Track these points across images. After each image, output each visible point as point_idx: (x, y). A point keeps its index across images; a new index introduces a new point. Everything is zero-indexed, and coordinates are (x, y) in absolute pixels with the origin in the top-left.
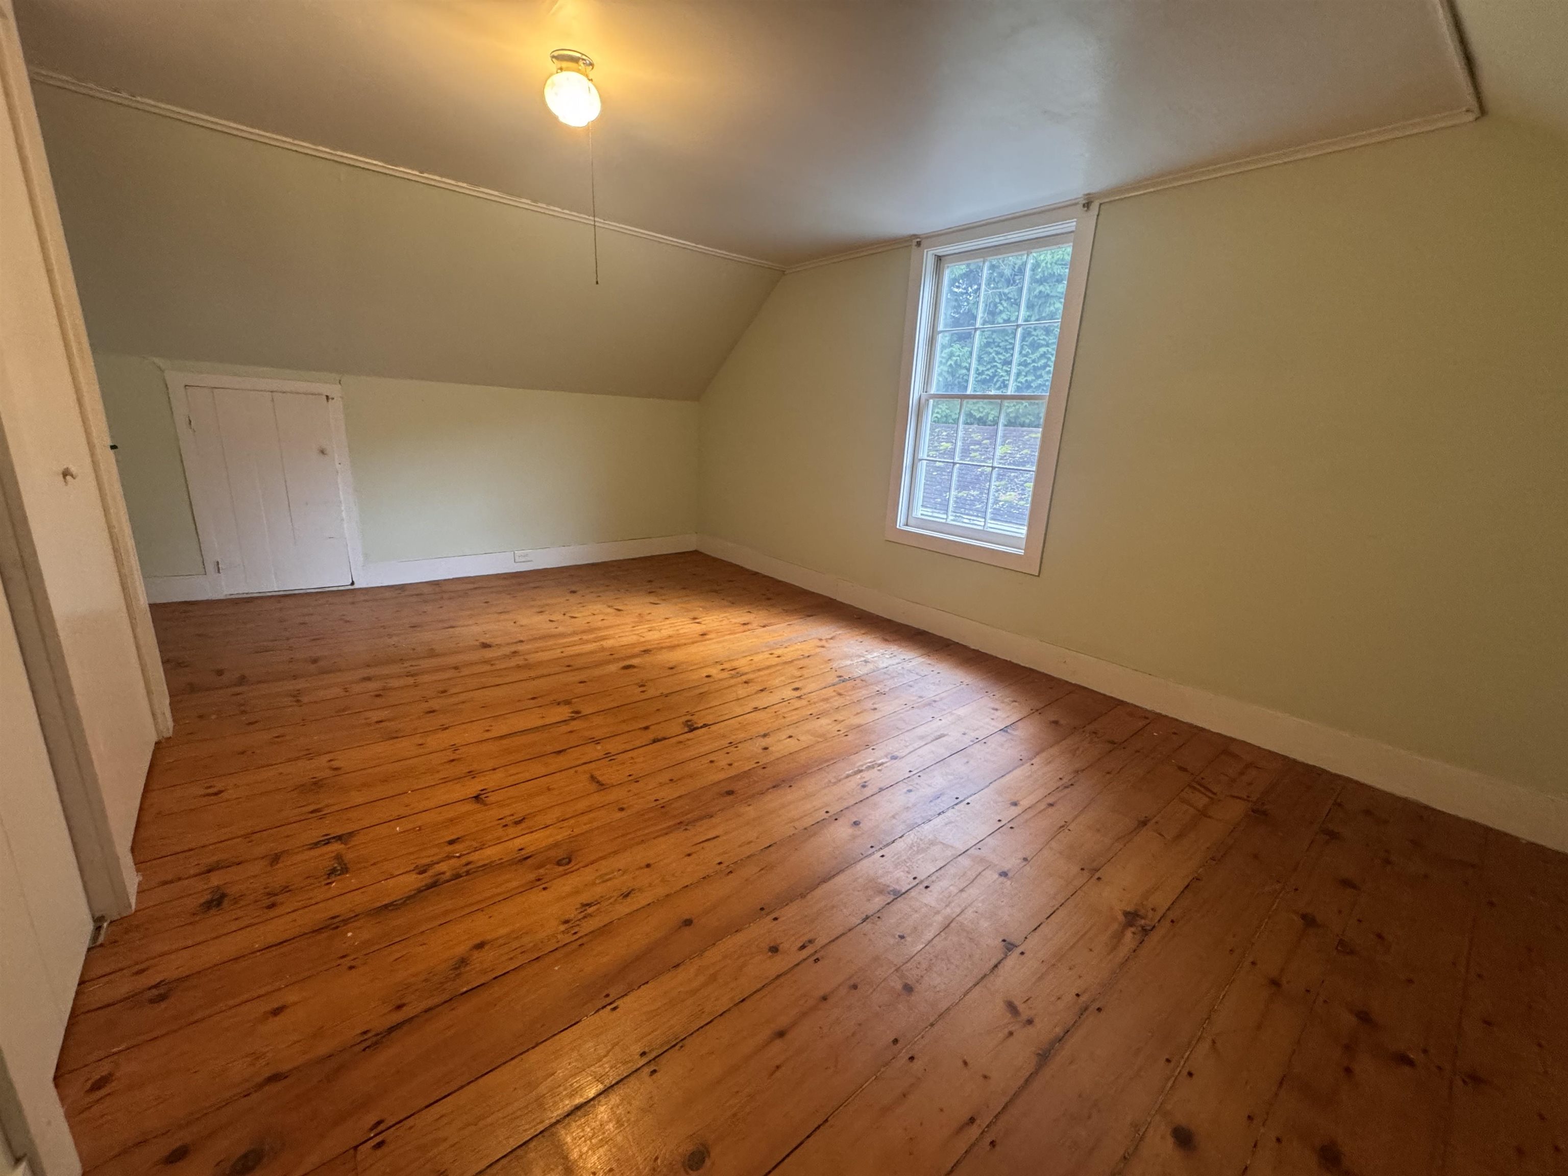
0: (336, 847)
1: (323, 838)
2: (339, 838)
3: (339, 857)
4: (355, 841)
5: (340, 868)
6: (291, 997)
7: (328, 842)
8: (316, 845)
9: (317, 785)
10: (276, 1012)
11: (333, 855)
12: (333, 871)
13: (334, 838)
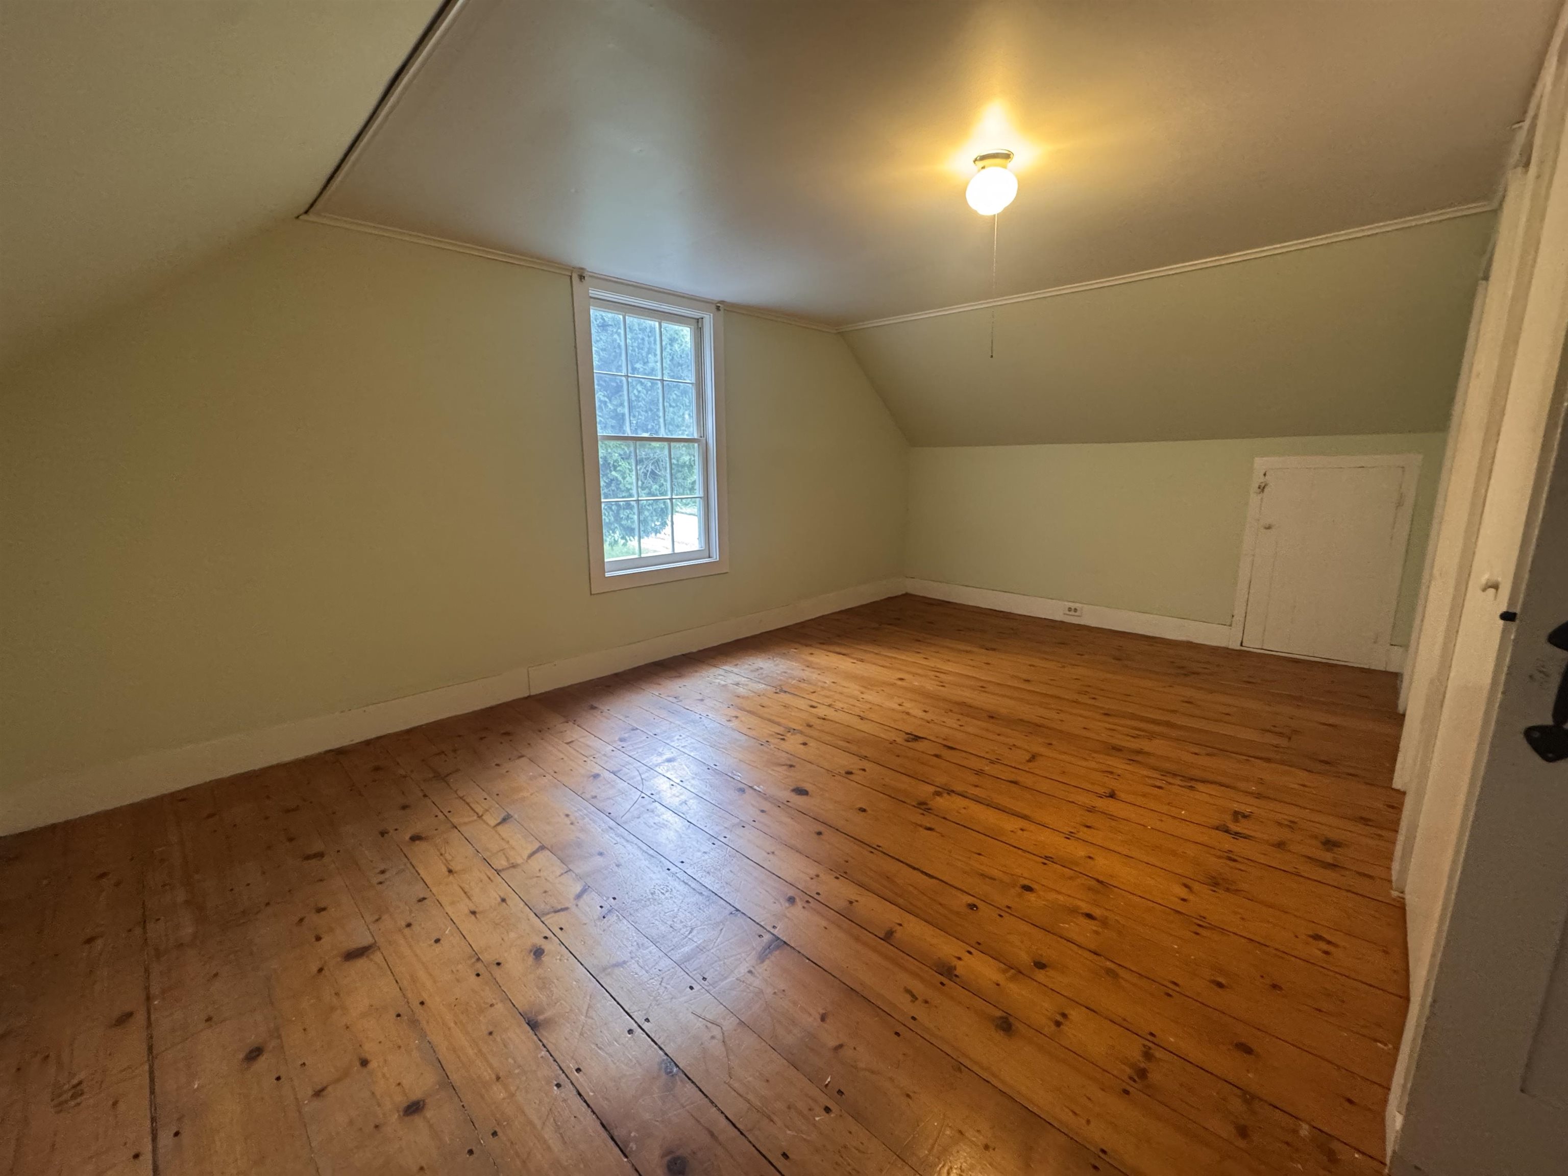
0: (1234, 827)
1: (1238, 838)
2: (1227, 831)
3: (1236, 820)
4: (1216, 823)
5: (1237, 816)
6: (1296, 786)
7: (1237, 833)
8: (1246, 837)
9: (1215, 882)
10: (1304, 786)
11: (1238, 824)
12: (1245, 816)
13: (1231, 834)
